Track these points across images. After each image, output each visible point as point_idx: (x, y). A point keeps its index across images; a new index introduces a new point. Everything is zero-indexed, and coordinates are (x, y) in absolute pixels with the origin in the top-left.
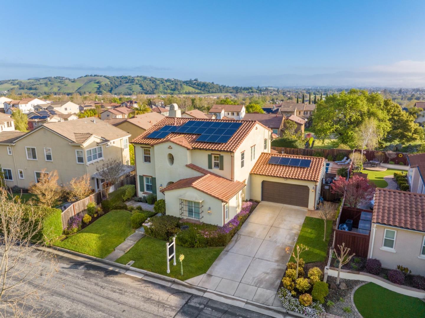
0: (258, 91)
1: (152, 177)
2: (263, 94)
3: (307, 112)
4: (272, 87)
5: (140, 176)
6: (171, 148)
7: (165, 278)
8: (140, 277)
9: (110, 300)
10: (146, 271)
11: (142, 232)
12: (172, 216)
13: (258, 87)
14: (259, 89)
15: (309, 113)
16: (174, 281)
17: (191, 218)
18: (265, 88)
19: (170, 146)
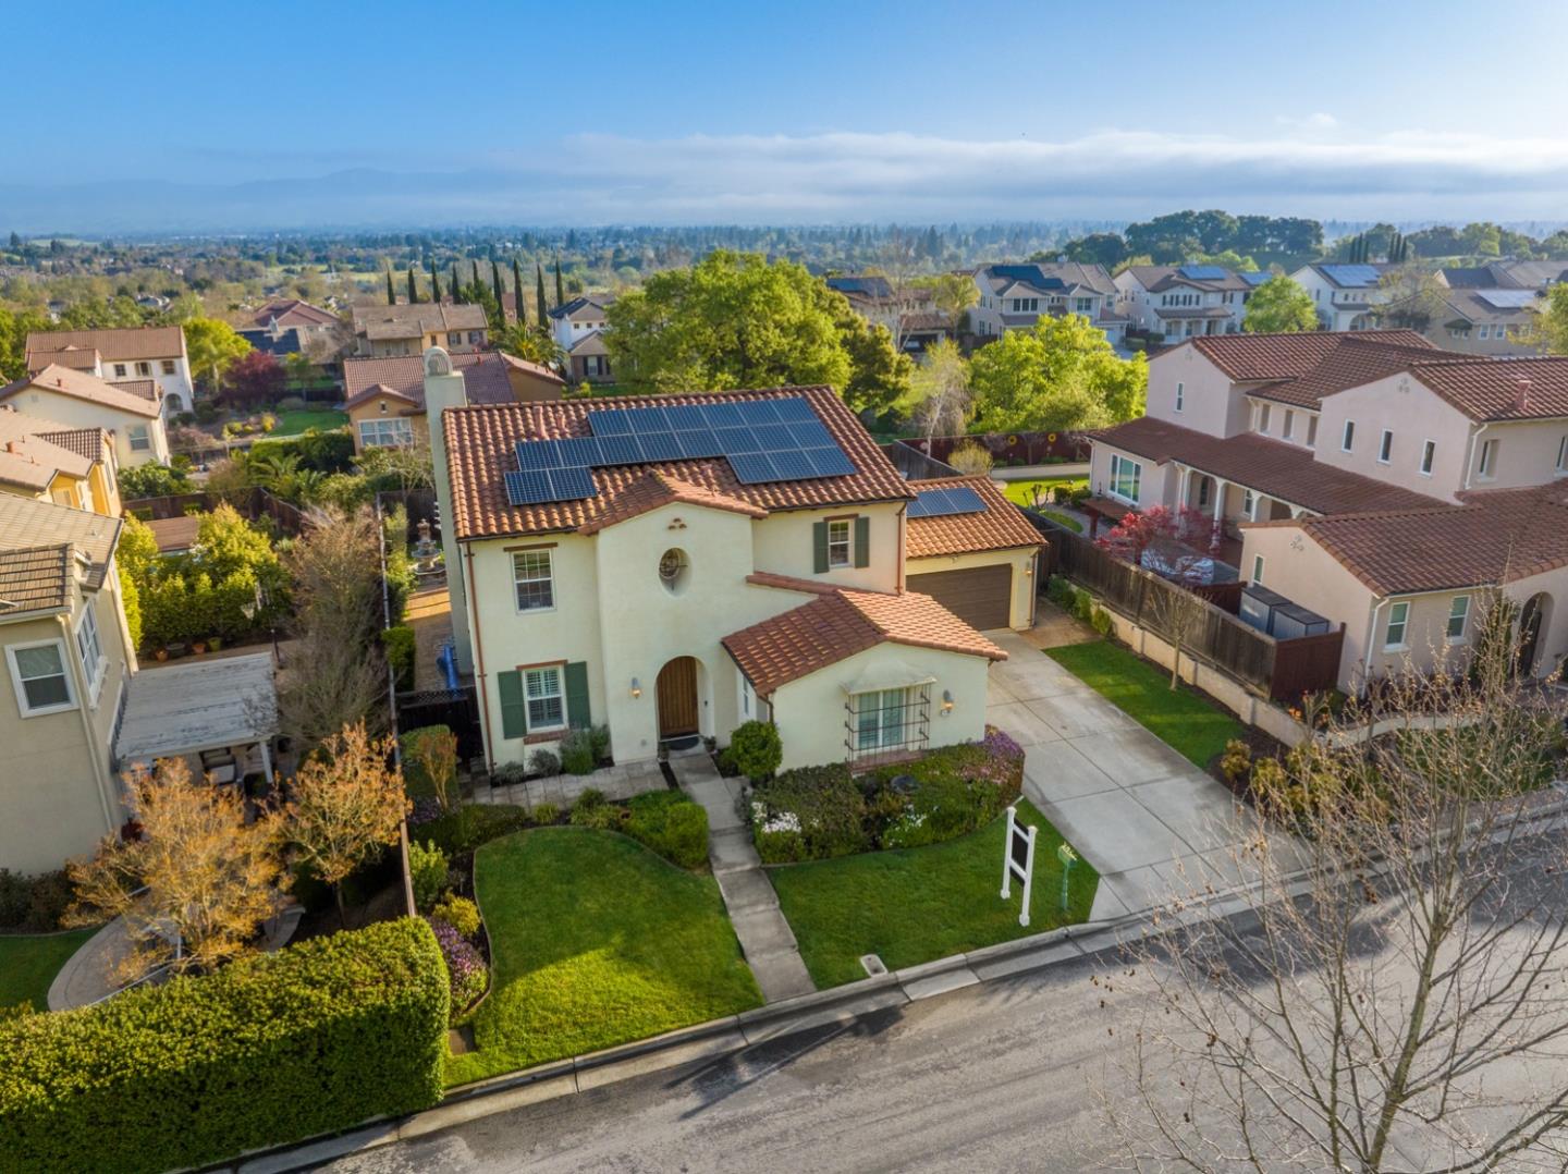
0: (17, 258)
1: (564, 663)
2: (54, 269)
3: (459, 335)
4: (70, 237)
5: (502, 676)
6: (682, 526)
7: (1035, 942)
8: (970, 979)
9: (1037, 1074)
10: (961, 957)
11: (742, 864)
12: (806, 769)
13: (14, 239)
14: (21, 248)
15: (464, 337)
16: (1067, 936)
17: (872, 751)
18: (46, 244)
19: (677, 520)
